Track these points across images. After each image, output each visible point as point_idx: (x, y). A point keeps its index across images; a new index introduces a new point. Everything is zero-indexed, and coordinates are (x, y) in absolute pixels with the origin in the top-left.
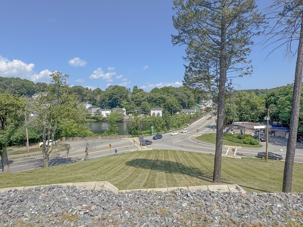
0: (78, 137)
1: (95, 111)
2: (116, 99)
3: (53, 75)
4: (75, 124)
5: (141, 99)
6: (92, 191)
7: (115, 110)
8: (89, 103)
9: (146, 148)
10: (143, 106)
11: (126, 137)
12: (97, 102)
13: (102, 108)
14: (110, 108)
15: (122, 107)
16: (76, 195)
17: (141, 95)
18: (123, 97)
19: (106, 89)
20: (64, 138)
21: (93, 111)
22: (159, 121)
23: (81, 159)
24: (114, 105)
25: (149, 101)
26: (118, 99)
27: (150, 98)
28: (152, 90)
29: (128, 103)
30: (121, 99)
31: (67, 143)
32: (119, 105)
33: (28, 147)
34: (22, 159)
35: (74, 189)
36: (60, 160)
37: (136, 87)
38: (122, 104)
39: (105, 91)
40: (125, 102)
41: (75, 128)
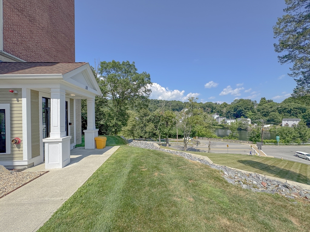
0: (206, 138)
1: (222, 120)
2: (240, 111)
3: (190, 99)
4: (204, 129)
5: (269, 109)
6: (198, 158)
7: (239, 120)
8: (217, 114)
9: (266, 155)
10: (271, 116)
11: (246, 143)
12: (223, 113)
13: (228, 118)
14: (235, 118)
15: (247, 117)
16: (191, 158)
17: (269, 106)
18: (248, 108)
19: (232, 103)
20: (197, 137)
21: (220, 120)
22: (289, 131)
23: (205, 152)
24: (238, 115)
25: (280, 112)
26: (243, 110)
27: (281, 108)
28: (285, 100)
29: (253, 113)
30: (245, 110)
31: (199, 140)
32: (244, 115)
33: (177, 140)
34: (174, 145)
35: (190, 156)
36: (193, 149)
37: (264, 99)
38: (246, 115)
39: (230, 105)
40: (250, 113)
41: (204, 131)
